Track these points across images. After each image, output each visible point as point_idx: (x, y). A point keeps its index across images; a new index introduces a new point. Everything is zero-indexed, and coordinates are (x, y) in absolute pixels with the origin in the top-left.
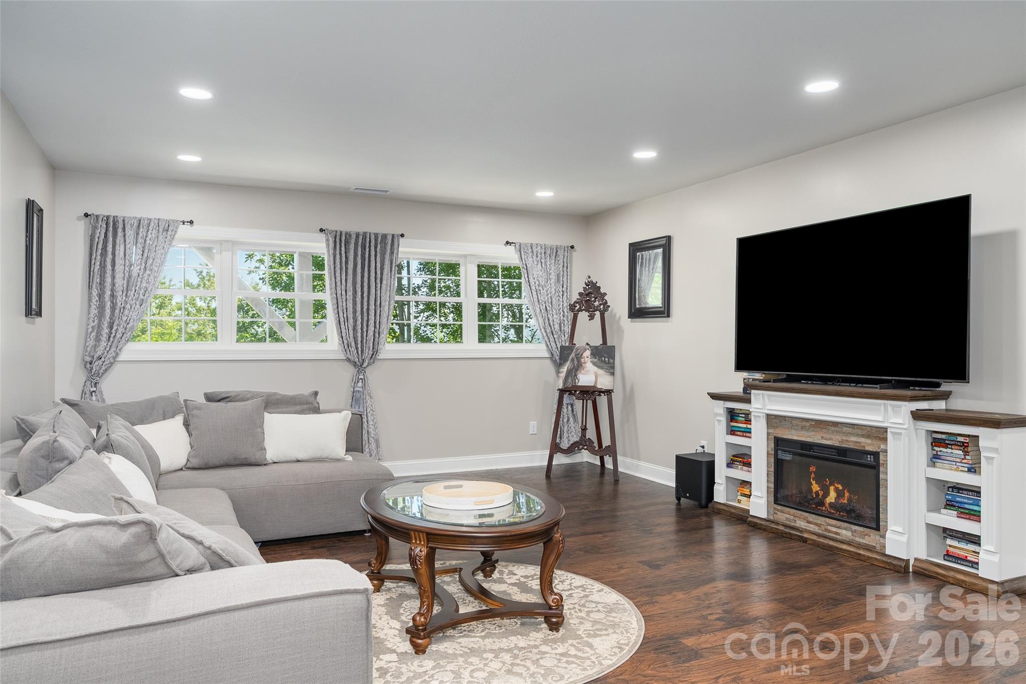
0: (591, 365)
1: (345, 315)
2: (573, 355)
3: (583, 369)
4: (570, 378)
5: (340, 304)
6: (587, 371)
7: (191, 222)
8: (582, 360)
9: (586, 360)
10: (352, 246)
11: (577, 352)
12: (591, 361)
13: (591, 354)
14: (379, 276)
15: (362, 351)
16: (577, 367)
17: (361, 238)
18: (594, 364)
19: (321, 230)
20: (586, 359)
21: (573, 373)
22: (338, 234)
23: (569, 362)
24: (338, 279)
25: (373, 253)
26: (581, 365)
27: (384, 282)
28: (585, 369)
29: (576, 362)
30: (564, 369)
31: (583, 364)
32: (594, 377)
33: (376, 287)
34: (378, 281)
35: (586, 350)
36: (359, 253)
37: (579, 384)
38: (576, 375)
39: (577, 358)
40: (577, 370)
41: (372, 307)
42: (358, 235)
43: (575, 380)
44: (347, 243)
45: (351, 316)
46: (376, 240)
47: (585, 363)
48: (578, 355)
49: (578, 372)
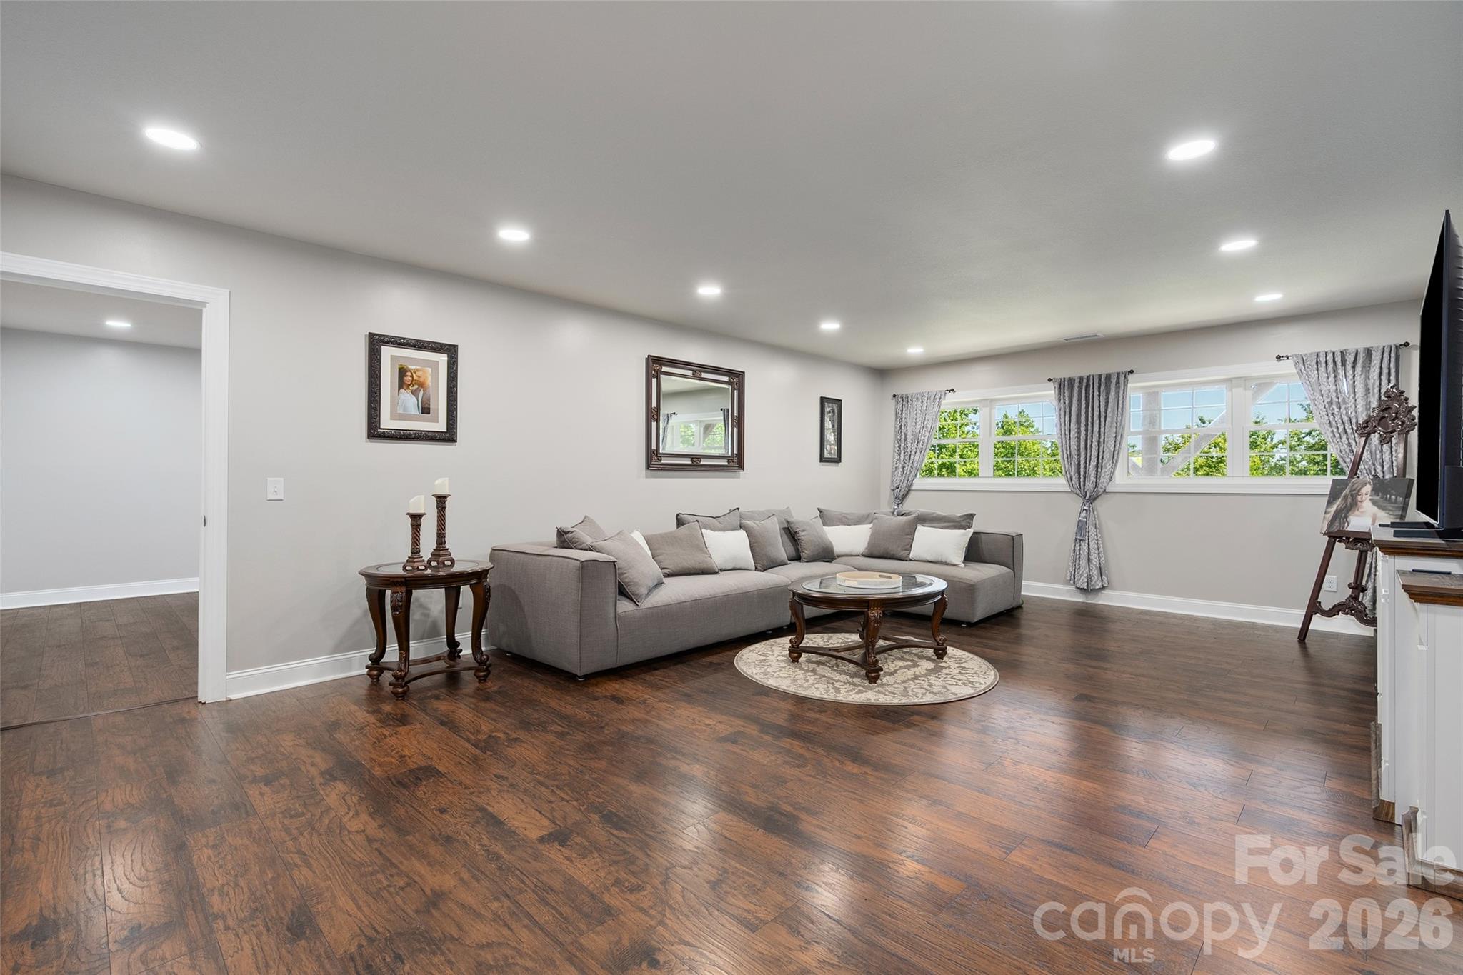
0: (1370, 504)
1: (1068, 453)
2: (1347, 491)
3: (1358, 510)
4: (1338, 521)
5: (1064, 442)
6: (1362, 512)
7: (952, 390)
8: (1359, 498)
9: (1364, 498)
10: (1076, 389)
11: (1353, 489)
12: (1370, 500)
13: (1372, 490)
14: (1103, 414)
15: (1084, 485)
16: (1351, 505)
17: (1085, 381)
18: (1374, 503)
19: (1050, 380)
20: (1364, 496)
21: (1342, 515)
22: (1062, 380)
23: (1340, 499)
24: (1062, 420)
25: (1096, 393)
26: (1356, 504)
27: (1108, 419)
28: (1360, 510)
29: (1349, 500)
30: (1333, 509)
31: (1359, 503)
32: (1371, 520)
33: (1100, 425)
34: (1102, 419)
35: (1366, 484)
36: (1083, 395)
37: (1349, 529)
38: (1346, 517)
39: (1352, 495)
40: (1348, 511)
41: (1095, 443)
42: (1081, 379)
43: (1344, 524)
44: (1072, 388)
45: (1074, 452)
46: (1100, 380)
47: (1361, 502)
48: (1354, 491)
49: (1350, 513)
